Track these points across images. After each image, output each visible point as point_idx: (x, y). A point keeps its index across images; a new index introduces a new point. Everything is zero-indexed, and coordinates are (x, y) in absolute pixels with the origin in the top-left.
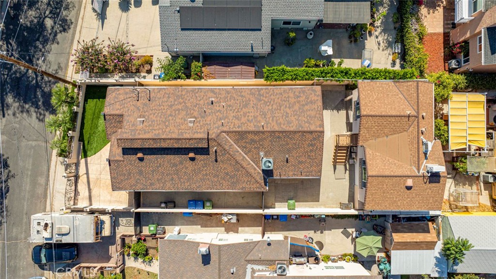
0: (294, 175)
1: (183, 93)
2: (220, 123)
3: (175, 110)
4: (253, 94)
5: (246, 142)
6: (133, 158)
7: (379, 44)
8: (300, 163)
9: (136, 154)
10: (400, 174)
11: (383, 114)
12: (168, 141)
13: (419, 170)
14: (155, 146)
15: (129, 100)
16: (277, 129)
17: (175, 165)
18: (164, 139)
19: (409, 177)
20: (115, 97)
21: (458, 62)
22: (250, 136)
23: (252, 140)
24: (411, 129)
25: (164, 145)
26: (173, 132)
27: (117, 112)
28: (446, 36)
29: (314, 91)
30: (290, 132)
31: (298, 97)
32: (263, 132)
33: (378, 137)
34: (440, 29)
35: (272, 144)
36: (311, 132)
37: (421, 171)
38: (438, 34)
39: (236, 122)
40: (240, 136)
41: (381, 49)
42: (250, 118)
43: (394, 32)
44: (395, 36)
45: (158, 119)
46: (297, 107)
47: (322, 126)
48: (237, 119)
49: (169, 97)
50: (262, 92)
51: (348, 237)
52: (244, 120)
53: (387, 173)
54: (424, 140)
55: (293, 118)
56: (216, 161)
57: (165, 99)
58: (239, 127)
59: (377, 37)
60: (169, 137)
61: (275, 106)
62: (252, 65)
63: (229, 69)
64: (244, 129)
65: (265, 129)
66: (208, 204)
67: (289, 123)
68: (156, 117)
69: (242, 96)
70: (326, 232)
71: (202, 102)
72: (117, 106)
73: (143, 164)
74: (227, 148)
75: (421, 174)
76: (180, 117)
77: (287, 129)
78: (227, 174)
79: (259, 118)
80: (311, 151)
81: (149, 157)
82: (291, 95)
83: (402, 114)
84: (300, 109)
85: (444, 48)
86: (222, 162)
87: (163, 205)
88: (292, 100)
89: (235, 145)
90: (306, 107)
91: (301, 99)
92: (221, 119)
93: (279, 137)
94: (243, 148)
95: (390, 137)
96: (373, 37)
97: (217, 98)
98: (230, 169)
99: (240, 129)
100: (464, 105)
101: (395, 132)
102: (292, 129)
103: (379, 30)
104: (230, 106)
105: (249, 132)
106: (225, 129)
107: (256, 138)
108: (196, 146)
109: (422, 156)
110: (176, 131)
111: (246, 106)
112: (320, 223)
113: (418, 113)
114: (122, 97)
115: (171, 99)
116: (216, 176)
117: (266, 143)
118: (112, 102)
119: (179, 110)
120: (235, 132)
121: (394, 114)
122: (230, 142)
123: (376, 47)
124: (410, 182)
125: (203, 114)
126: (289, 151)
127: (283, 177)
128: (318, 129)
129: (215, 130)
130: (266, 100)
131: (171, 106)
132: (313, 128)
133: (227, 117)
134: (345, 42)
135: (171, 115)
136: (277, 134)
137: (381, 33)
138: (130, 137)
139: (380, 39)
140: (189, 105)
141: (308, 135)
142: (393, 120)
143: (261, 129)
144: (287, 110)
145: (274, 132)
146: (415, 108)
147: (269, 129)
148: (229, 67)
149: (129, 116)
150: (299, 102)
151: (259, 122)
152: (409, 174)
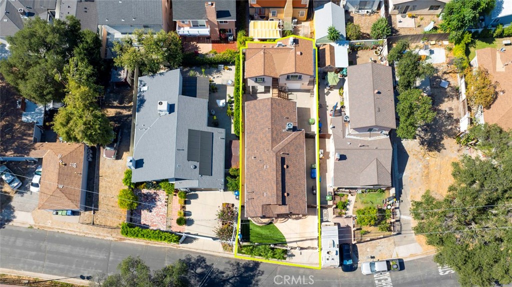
0: (295, 115)
1: (249, 174)
2: (267, 152)
3: (259, 177)
4: (250, 136)
5: (278, 138)
6: (287, 199)
7: (218, 77)
8: (288, 112)
9: (285, 197)
10: (294, 57)
11: (263, 65)
12: (278, 176)
13: (292, 49)
14: (281, 184)
15: (253, 204)
16: (270, 122)
17: (291, 177)
18: (277, 179)
19: (295, 53)
20: (252, 212)
21: (230, 36)
22: (274, 136)
23: (276, 135)
24: (271, 52)
25: (280, 179)
26: (273, 174)
27: (261, 208)
28: (213, 42)
29: (248, 105)
30: (272, 115)
31: (251, 113)
32: (272, 129)
33: (275, 68)
34: (210, 45)
35: (279, 125)
36: (272, 104)
37: (293, 47)
38: (213, 46)
39: (266, 143)
40: (274, 141)
41: (221, 76)
42: (264, 136)
43: (212, 69)
44: (213, 69)
45: (264, 185)
46: (257, 113)
47: (268, 99)
48: (264, 143)
49: (251, 182)
50: (249, 132)
51: (330, 93)
52: (265, 139)
53: (294, 63)
54: (277, 46)
55: (264, 114)
56: (288, 154)
57: (253, 183)
58: (269, 141)
59: (214, 78)
60: (275, 176)
61: (257, 124)
62: (231, 142)
63: (233, 154)
64: (270, 138)
65: (270, 127)
66: (313, 166)
67: (266, 115)
68: (263, 186)
69: (251, 142)
70: (327, 104)
71: (254, 163)
72: (257, 209)
73: (290, 194)
74: (281, 148)
75: (294, 48)
76: (263, 173)
77: (270, 116)
78: (296, 149)
79: (264, 131)
80: (282, 105)
81: (286, 190)
82: (250, 116)
83: (263, 56)
84: (258, 111)
85: (221, 43)
86: (289, 151)
87: (315, 191)
88: (254, 115)
89: (280, 144)
90: (258, 108)
91: (253, 111)
92: (265, 152)
93: (275, 121)
94: (281, 140)
95: (275, 62)
96: (214, 80)
97: (252, 155)
98: (293, 148)
99: (271, 141)
100: (256, 31)
101: (272, 60)
102: (270, 114)
103: (210, 77)
104: (257, 148)
105: (272, 136)
106: (270, 148)
107: (275, 132)
108: (280, 162)
109: (284, 47)
110: (272, 173)
111: (257, 139)
112: (322, 107)
113: (262, 49)
114: (251, 208)
115: (253, 180)
116: (297, 155)
117: (278, 128)
118: (254, 213)
119: (259, 175)
120: (272, 143)
121: (263, 60)
122: (278, 147)
123: (219, 78)
124: (299, 53)
125: (262, 161)
126: (282, 116)
127: (297, 121)
128: (270, 101)
129: (271, 153)
130: (253, 129)
131: (257, 179)
132: (269, 103)
133: (263, 149)
134: (216, 95)
135: (262, 179)
136: (273, 121)
137: (212, 76)
138: (276, 196)
139: (215, 76)
140: (256, 170)
141: (274, 106)
142: (266, 60)
143: (270, 129)
144: (259, 117)
145: (272, 123)
146: (260, 50)
147: (270, 126)
148: (232, 155)
149: (263, 202)
150: (254, 112)
151: (266, 131)
152: (294, 53)
